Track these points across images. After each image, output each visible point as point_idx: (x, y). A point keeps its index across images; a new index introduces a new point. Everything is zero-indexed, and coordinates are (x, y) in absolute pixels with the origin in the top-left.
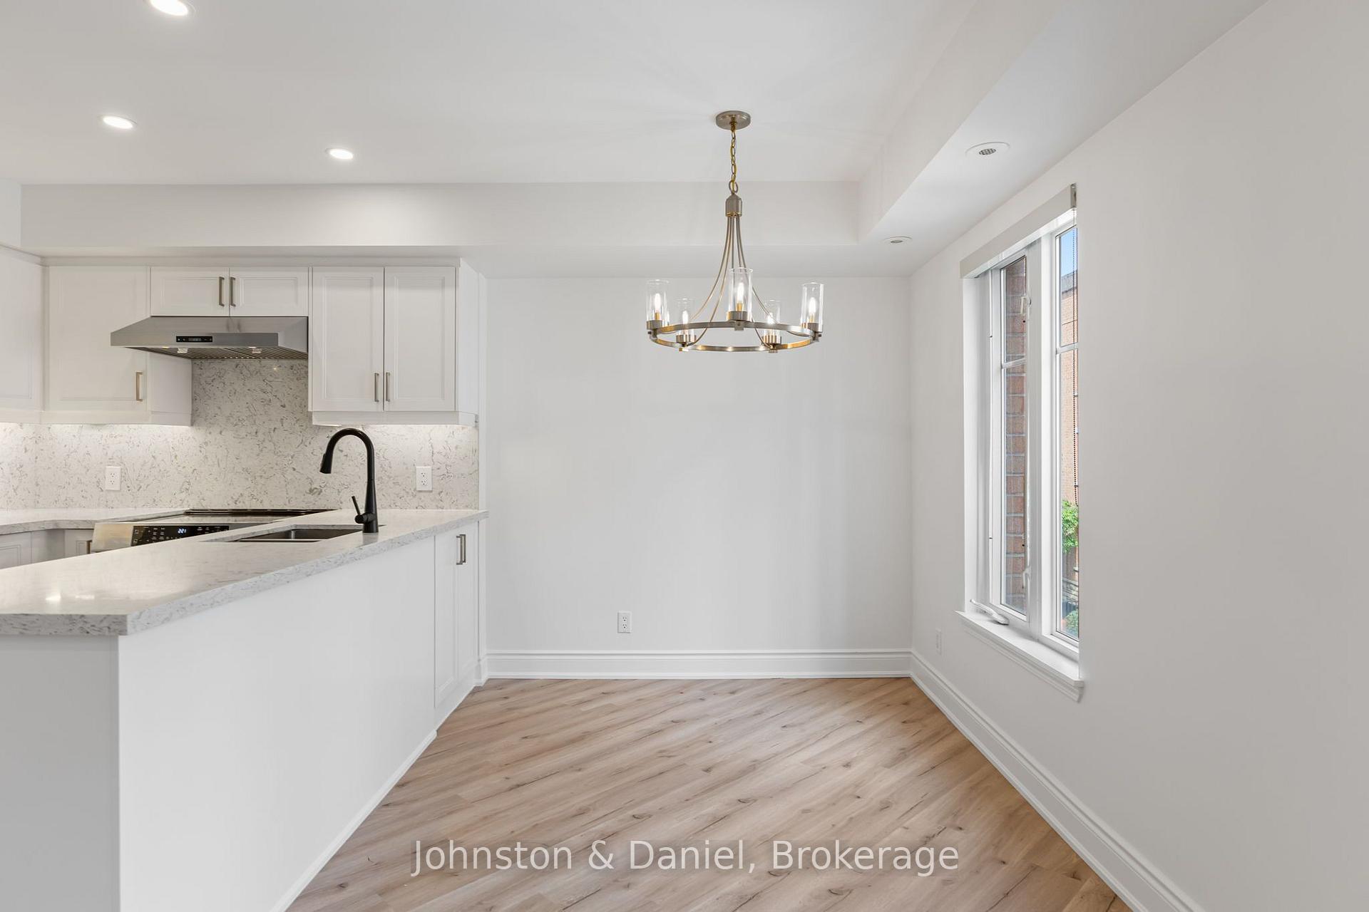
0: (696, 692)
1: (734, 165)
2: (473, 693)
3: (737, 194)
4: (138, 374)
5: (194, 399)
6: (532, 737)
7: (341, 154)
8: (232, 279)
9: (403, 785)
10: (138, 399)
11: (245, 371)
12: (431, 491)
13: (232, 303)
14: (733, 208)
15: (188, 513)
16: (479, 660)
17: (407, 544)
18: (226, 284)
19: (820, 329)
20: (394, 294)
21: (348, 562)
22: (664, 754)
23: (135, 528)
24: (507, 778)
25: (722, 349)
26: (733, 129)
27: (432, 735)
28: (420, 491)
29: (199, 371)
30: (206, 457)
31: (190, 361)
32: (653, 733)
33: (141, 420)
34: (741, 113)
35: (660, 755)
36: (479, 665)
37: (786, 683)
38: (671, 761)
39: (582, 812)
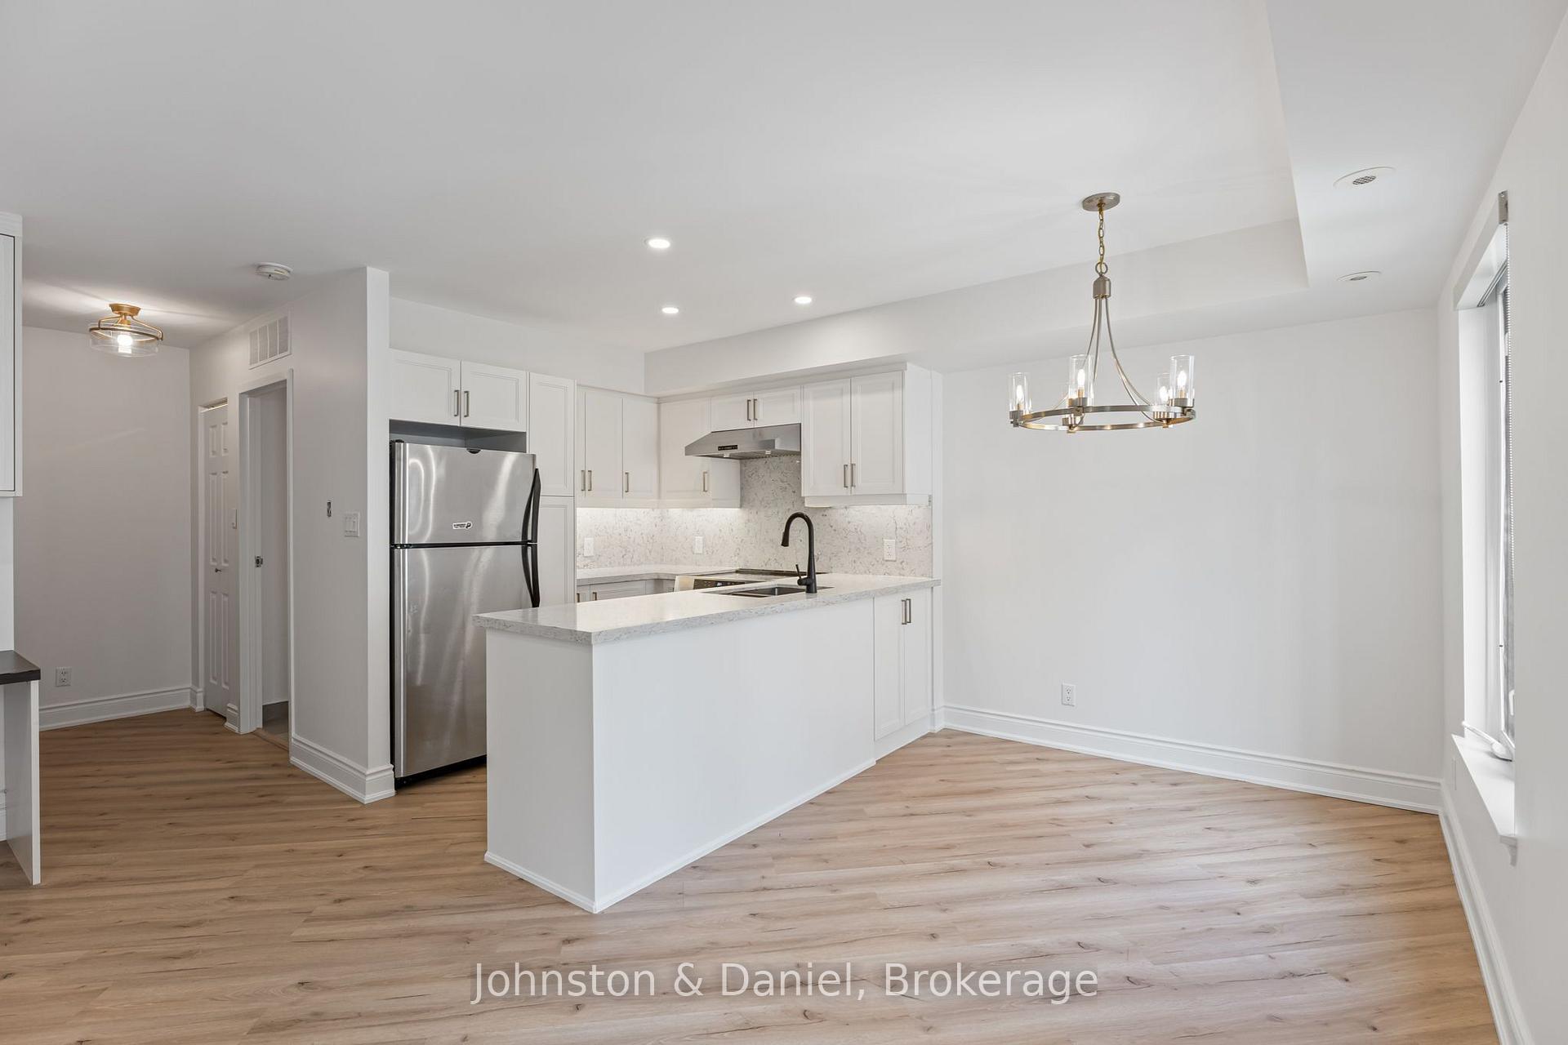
0: (1134, 776)
1: (1102, 246)
2: (924, 737)
3: (1105, 275)
4: (704, 473)
5: (742, 489)
6: (948, 781)
7: (803, 300)
8: (755, 400)
9: (830, 793)
10: (704, 490)
11: (771, 467)
12: (895, 561)
13: (755, 419)
14: (1101, 290)
15: (737, 572)
16: (933, 710)
17: (833, 604)
18: (752, 403)
19: (1189, 404)
20: (858, 399)
21: (768, 614)
22: (1056, 822)
23: (696, 580)
24: (907, 807)
25: (1101, 428)
26: (1101, 211)
27: (872, 762)
28: (887, 561)
29: (744, 468)
30: (749, 531)
31: (738, 461)
32: (1059, 802)
33: (706, 505)
34: (1108, 194)
35: (1051, 822)
36: (933, 714)
37: (1248, 787)
38: (1061, 829)
39: (948, 847)
